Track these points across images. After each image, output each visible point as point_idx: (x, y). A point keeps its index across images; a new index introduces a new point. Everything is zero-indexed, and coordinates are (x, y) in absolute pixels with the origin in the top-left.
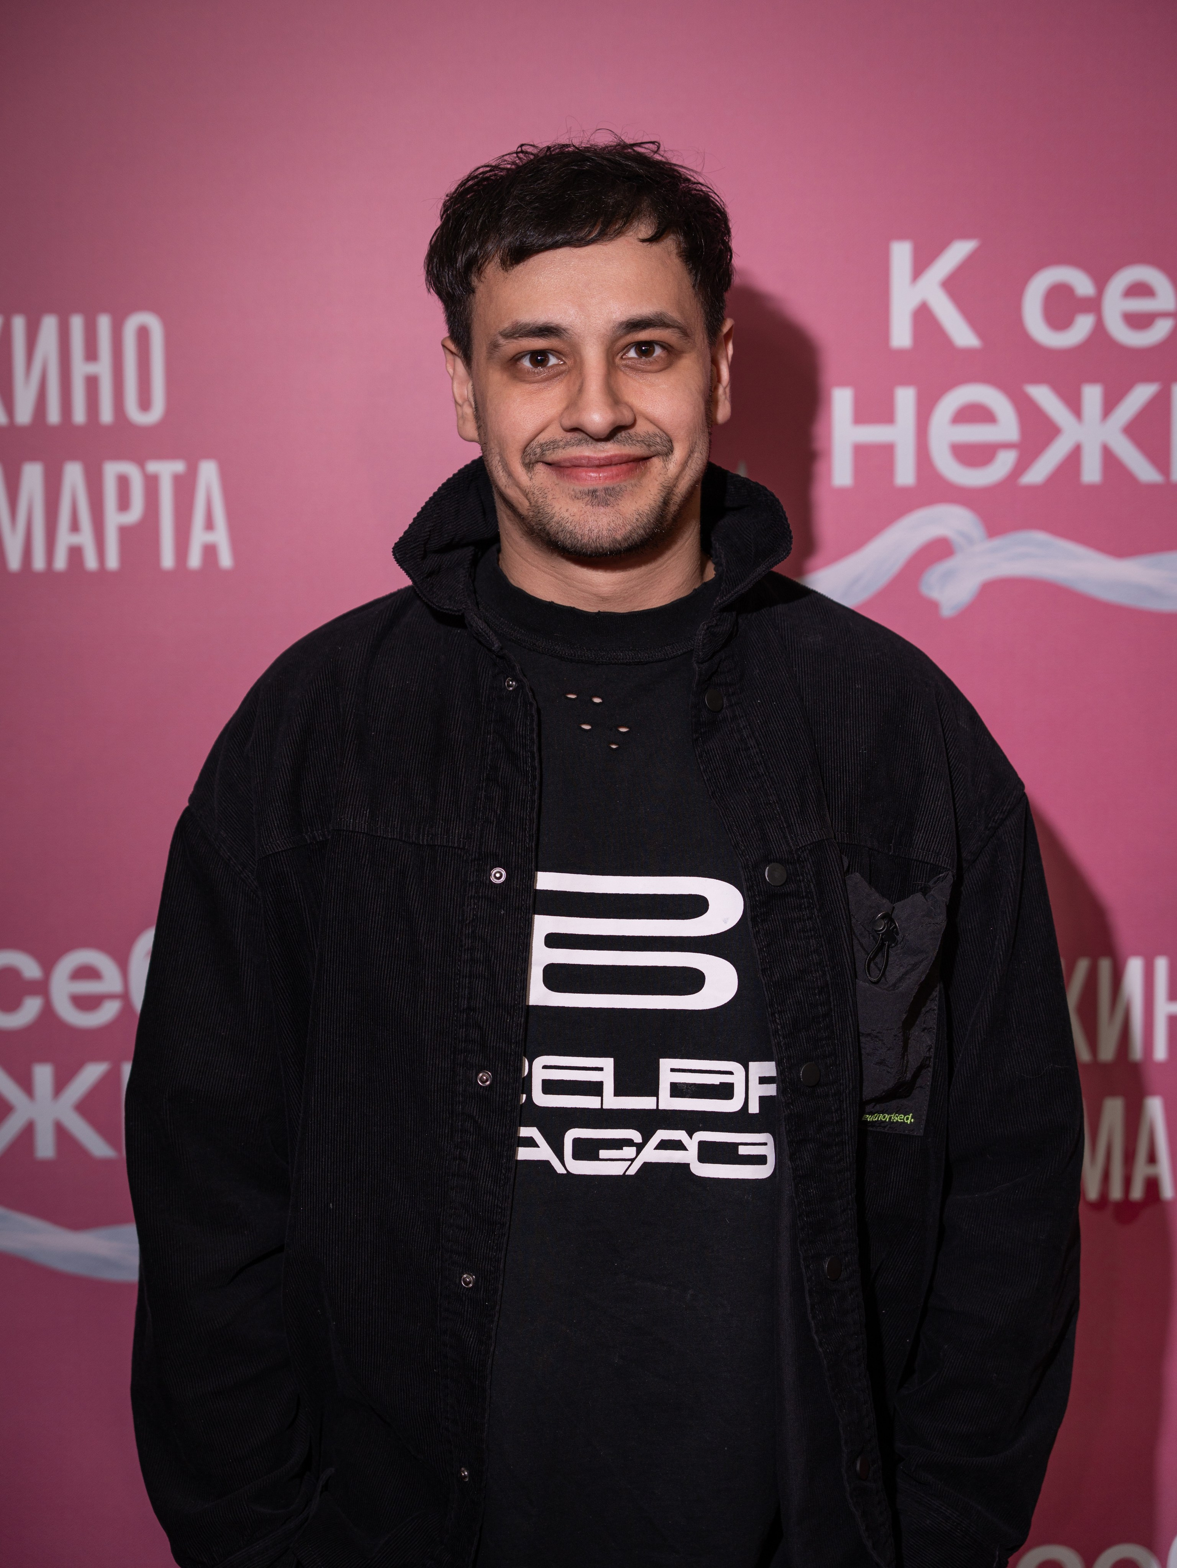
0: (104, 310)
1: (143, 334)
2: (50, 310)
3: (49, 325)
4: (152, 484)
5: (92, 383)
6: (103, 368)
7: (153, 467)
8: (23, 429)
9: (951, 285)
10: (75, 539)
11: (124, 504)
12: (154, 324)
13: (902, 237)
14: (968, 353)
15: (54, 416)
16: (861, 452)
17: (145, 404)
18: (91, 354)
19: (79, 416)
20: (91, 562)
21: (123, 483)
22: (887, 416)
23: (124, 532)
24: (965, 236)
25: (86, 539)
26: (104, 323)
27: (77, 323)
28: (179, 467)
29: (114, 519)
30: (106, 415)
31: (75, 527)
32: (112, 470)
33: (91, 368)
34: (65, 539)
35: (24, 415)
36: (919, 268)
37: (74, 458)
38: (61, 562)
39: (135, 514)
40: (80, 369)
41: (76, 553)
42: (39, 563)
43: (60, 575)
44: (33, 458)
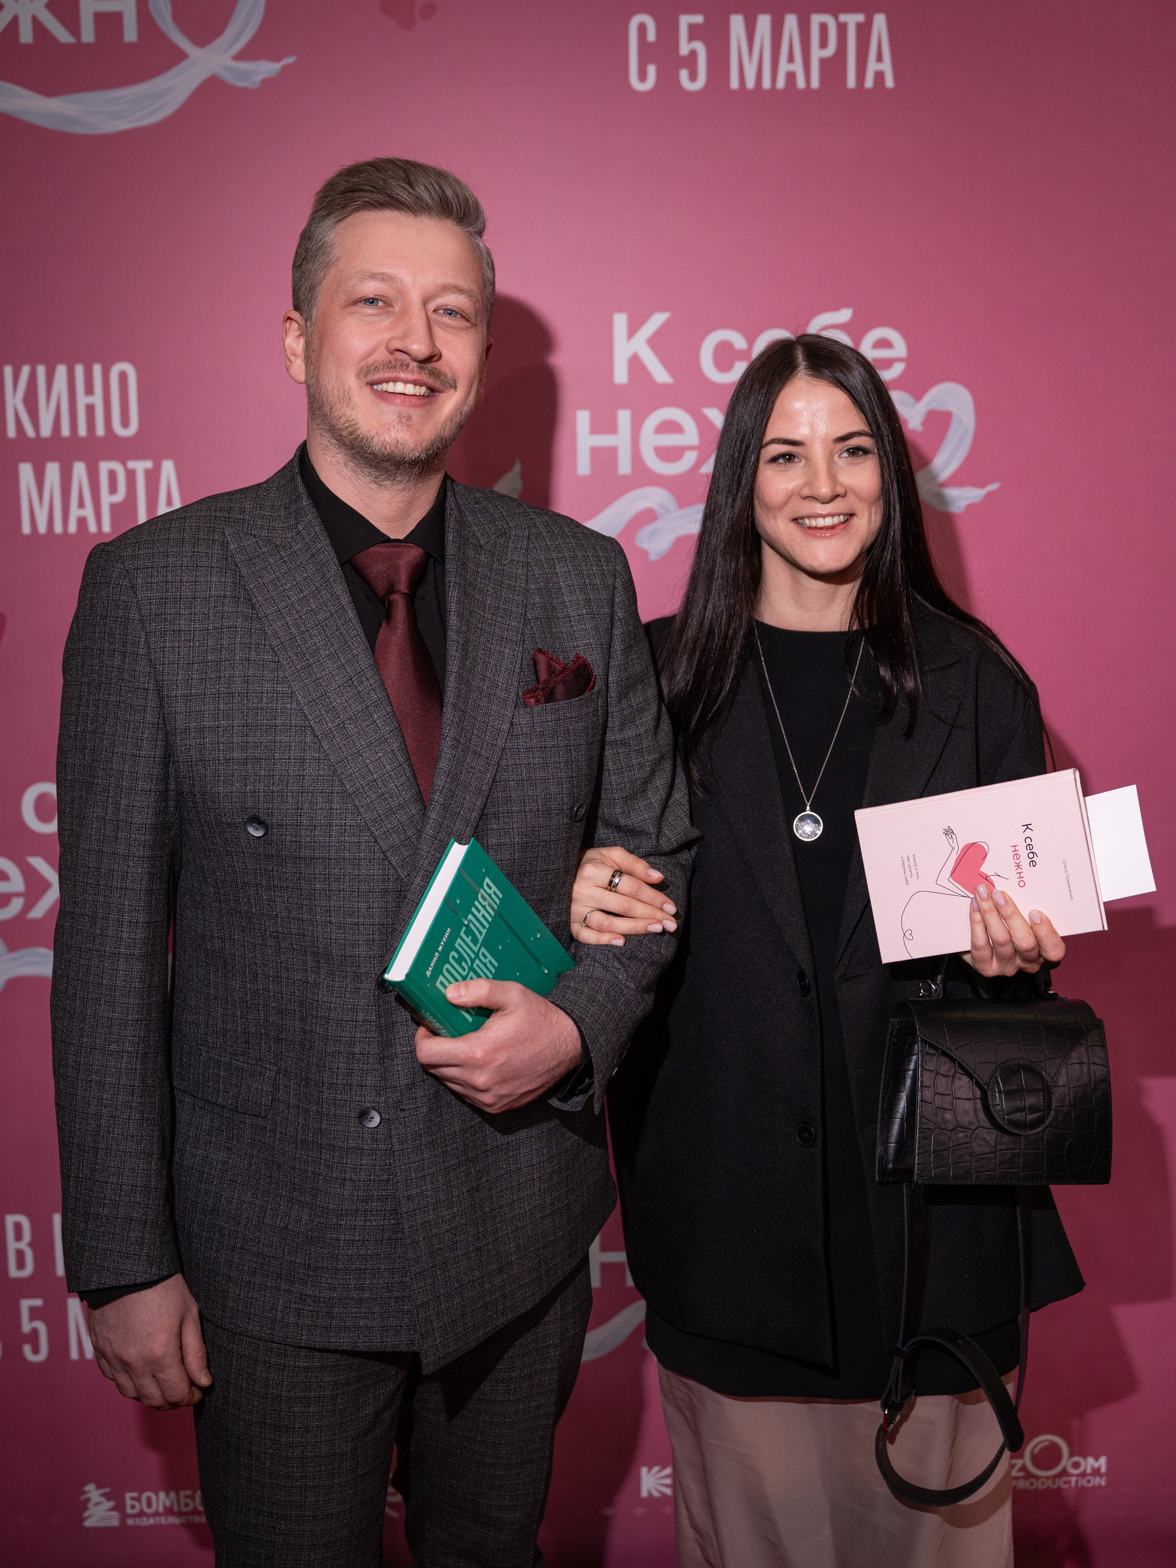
0: (97, 361)
1: (123, 376)
2: (61, 362)
3: (61, 371)
4: (131, 475)
5: (90, 409)
6: (97, 399)
7: (131, 465)
8: (45, 440)
9: (652, 342)
10: (82, 513)
11: (113, 489)
12: (130, 369)
13: (620, 311)
14: (665, 386)
15: (66, 432)
16: (596, 452)
17: (125, 423)
18: (89, 391)
19: (82, 431)
20: (92, 528)
21: (112, 475)
22: (611, 428)
23: (113, 507)
24: (662, 310)
25: (88, 512)
26: (97, 369)
27: (79, 370)
28: (149, 464)
29: (107, 499)
30: (100, 431)
31: (81, 505)
32: (105, 467)
33: (90, 400)
34: (75, 513)
35: (46, 431)
36: (632, 331)
37: (79, 459)
38: (72, 528)
39: (120, 496)
40: (82, 400)
41: (82, 522)
42: (58, 529)
43: (71, 536)
44: (53, 460)
